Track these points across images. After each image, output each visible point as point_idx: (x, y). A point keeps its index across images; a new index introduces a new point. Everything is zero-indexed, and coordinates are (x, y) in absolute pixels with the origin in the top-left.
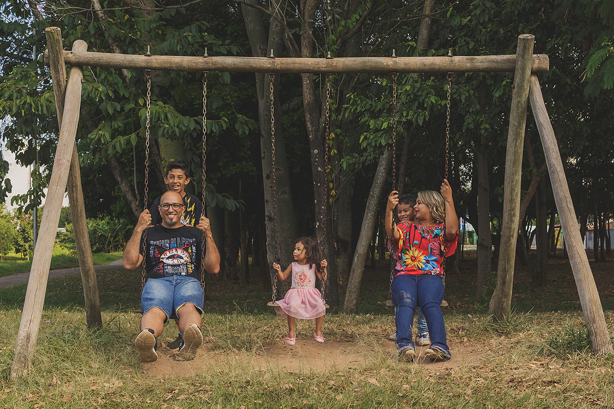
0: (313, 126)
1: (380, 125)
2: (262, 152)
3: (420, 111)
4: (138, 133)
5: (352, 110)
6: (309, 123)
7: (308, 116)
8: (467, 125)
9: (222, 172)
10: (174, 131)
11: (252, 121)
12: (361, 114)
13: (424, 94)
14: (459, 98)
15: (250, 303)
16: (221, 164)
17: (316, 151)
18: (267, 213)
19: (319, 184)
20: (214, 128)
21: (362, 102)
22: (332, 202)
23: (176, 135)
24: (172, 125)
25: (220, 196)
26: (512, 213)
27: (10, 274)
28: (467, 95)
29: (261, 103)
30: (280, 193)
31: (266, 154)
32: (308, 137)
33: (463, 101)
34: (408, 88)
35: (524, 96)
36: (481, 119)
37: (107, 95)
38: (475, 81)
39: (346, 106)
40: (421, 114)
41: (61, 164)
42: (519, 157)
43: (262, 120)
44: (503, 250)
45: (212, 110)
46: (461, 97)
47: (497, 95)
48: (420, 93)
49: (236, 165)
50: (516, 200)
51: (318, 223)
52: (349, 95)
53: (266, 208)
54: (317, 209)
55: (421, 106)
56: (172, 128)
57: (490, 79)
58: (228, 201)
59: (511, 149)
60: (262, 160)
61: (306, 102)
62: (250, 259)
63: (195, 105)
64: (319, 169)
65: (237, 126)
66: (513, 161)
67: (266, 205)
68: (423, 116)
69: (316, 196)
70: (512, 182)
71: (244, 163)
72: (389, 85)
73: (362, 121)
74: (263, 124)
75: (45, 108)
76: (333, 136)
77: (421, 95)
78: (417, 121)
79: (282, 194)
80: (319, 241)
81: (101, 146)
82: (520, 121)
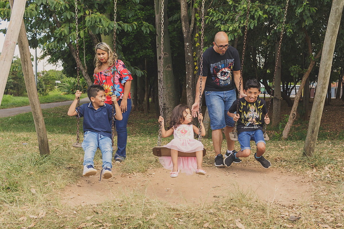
0: (186, 29)
1: (227, 28)
2: (157, 44)
3: (252, 20)
4: (85, 31)
5: (210, 19)
6: (184, 28)
7: (184, 23)
8: (279, 30)
9: (135, 55)
10: (105, 30)
11: (152, 26)
12: (215, 22)
13: (254, 10)
14: (274, 13)
15: (149, 125)
16: (135, 50)
17: (187, 44)
18: (159, 78)
19: (189, 63)
20: (129, 28)
21: (217, 14)
22: (196, 73)
23: (106, 32)
24: (105, 26)
25: (133, 68)
26: (324, 86)
27: (27, 105)
28: (279, 12)
29: (157, 16)
30: (166, 67)
31: (159, 45)
32: (183, 35)
33: (277, 15)
34: (245, 6)
35: (341, 5)
36: (286, 27)
37: (65, 7)
38: (283, 4)
39: (207, 17)
40: (252, 22)
41: (8, 44)
42: (332, 48)
43: (157, 26)
44: (315, 110)
45: (130, 21)
46: (275, 13)
47: (299, 11)
48: (251, 10)
49: (143, 51)
50: (327, 78)
51: (187, 85)
52: (209, 10)
53: (158, 75)
54: (187, 77)
55: (253, 17)
56: (104, 28)
57: (294, 2)
58: (137, 71)
59: (327, 43)
60: (157, 48)
61: (183, 15)
62: (150, 99)
63: (121, 18)
64: (189, 54)
65: (143, 28)
66: (328, 51)
67: (158, 74)
68: (254, 24)
69: (187, 70)
70: (326, 65)
71: (147, 50)
72: (233, 4)
73: (216, 26)
74: (157, 28)
75: (29, 14)
76: (198, 35)
77: (252, 11)
78: (250, 26)
79: (167, 68)
80: (188, 95)
81: (62, 38)
82: (336, 23)
